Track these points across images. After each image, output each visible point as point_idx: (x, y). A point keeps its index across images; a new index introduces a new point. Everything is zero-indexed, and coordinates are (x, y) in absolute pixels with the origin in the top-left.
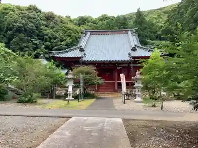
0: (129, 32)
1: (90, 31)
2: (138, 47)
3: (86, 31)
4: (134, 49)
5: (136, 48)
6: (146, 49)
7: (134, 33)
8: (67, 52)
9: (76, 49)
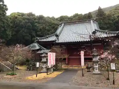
0: (92, 21)
1: (64, 23)
2: (98, 31)
4: (94, 33)
5: (96, 32)
6: (104, 32)
7: (95, 22)
8: (47, 38)
9: (53, 35)
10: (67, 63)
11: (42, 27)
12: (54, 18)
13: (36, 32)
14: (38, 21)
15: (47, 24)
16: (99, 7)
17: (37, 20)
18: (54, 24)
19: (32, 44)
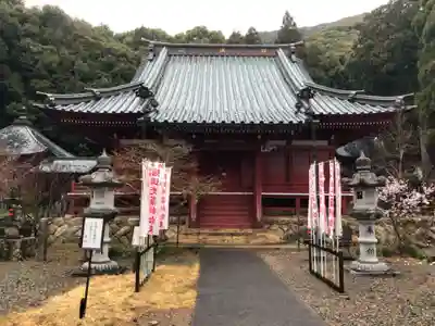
0: (281, 53)
1: (167, 46)
3: (156, 45)
4: (305, 95)
7: (293, 57)
8: (97, 98)
9: (125, 91)
10: (194, 216)
11: (56, 58)
12: (110, 34)
13: (26, 80)
14: (35, 30)
15: (81, 48)
16: (287, 14)
17: (34, 23)
18: (113, 55)
19: (5, 130)
